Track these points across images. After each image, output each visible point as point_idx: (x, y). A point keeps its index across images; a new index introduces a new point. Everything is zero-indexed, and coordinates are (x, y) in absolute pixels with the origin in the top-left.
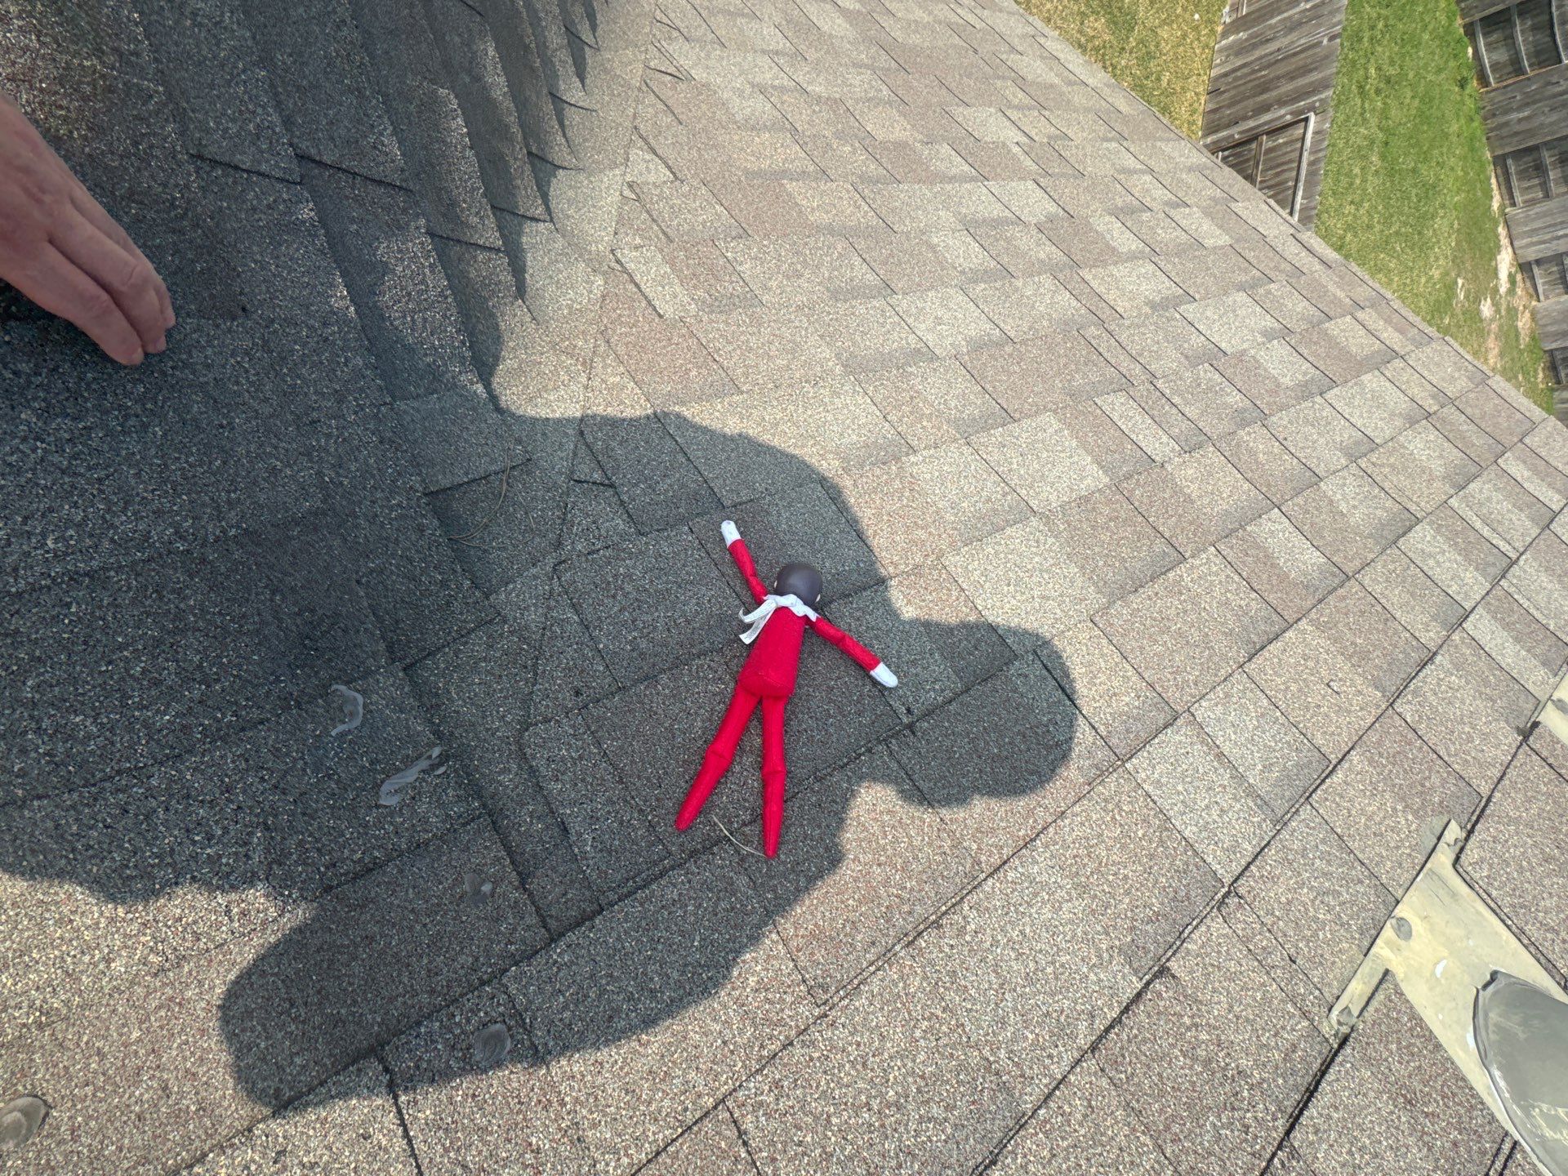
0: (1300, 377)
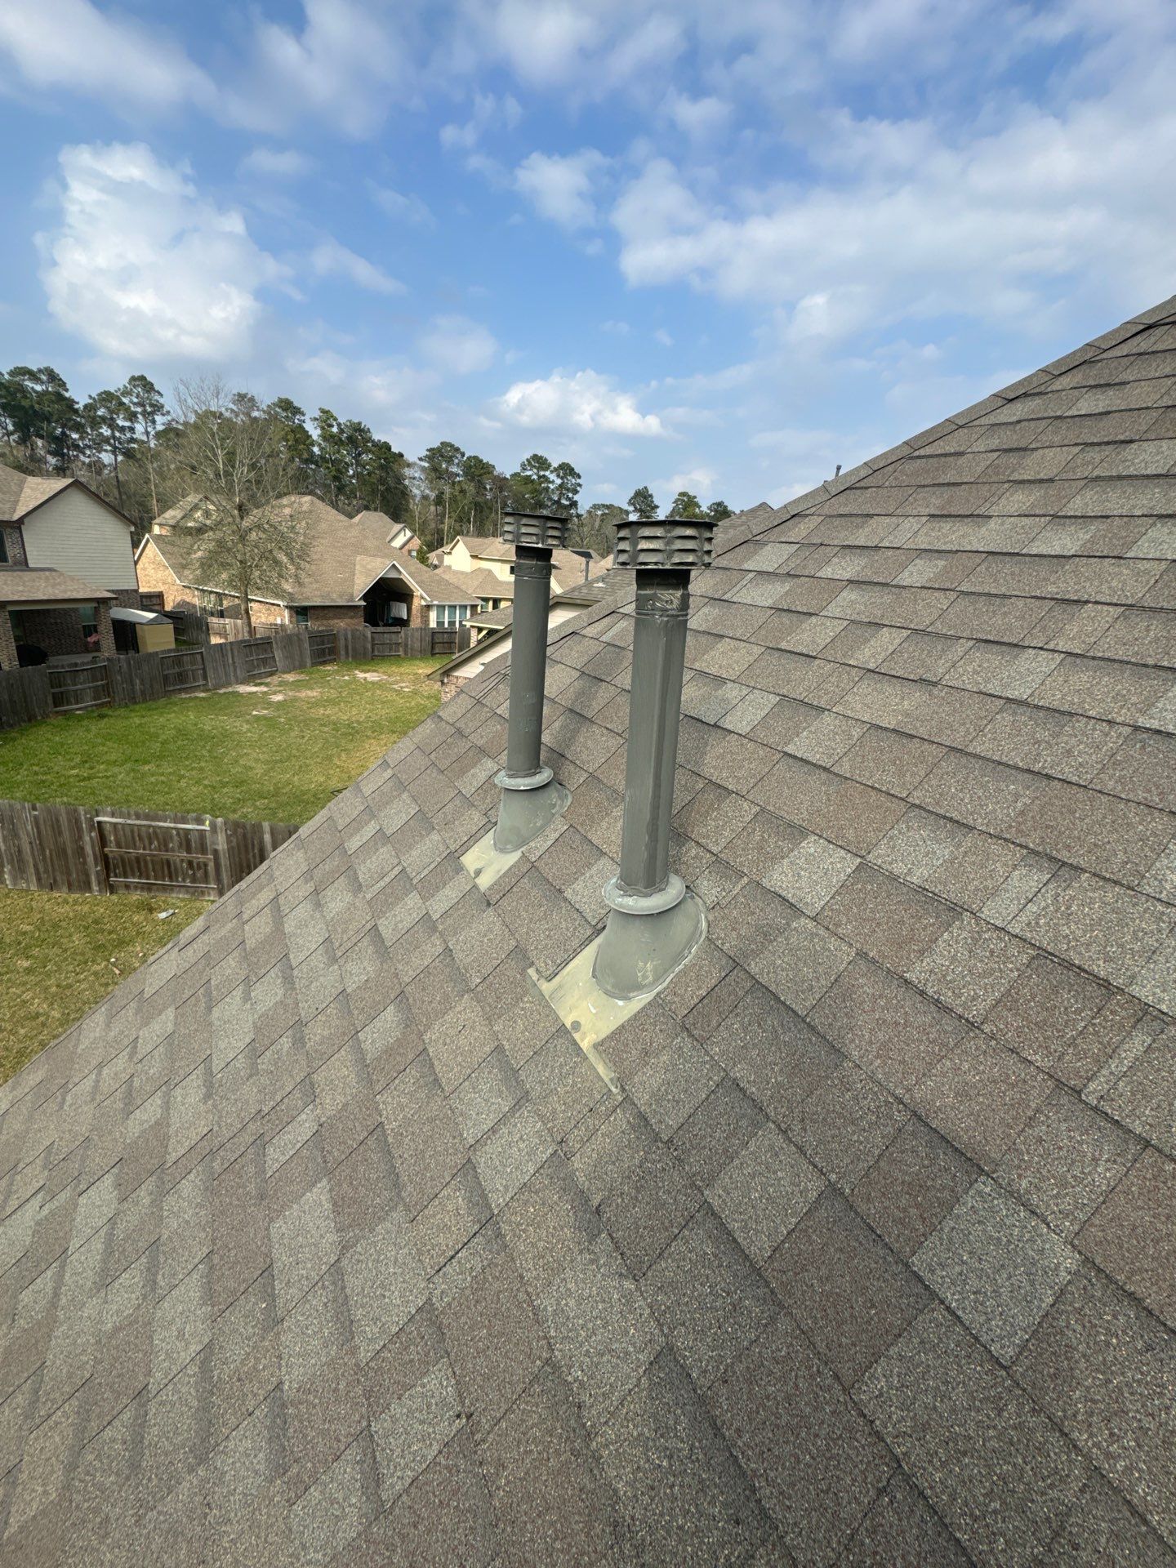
0: (279, 981)
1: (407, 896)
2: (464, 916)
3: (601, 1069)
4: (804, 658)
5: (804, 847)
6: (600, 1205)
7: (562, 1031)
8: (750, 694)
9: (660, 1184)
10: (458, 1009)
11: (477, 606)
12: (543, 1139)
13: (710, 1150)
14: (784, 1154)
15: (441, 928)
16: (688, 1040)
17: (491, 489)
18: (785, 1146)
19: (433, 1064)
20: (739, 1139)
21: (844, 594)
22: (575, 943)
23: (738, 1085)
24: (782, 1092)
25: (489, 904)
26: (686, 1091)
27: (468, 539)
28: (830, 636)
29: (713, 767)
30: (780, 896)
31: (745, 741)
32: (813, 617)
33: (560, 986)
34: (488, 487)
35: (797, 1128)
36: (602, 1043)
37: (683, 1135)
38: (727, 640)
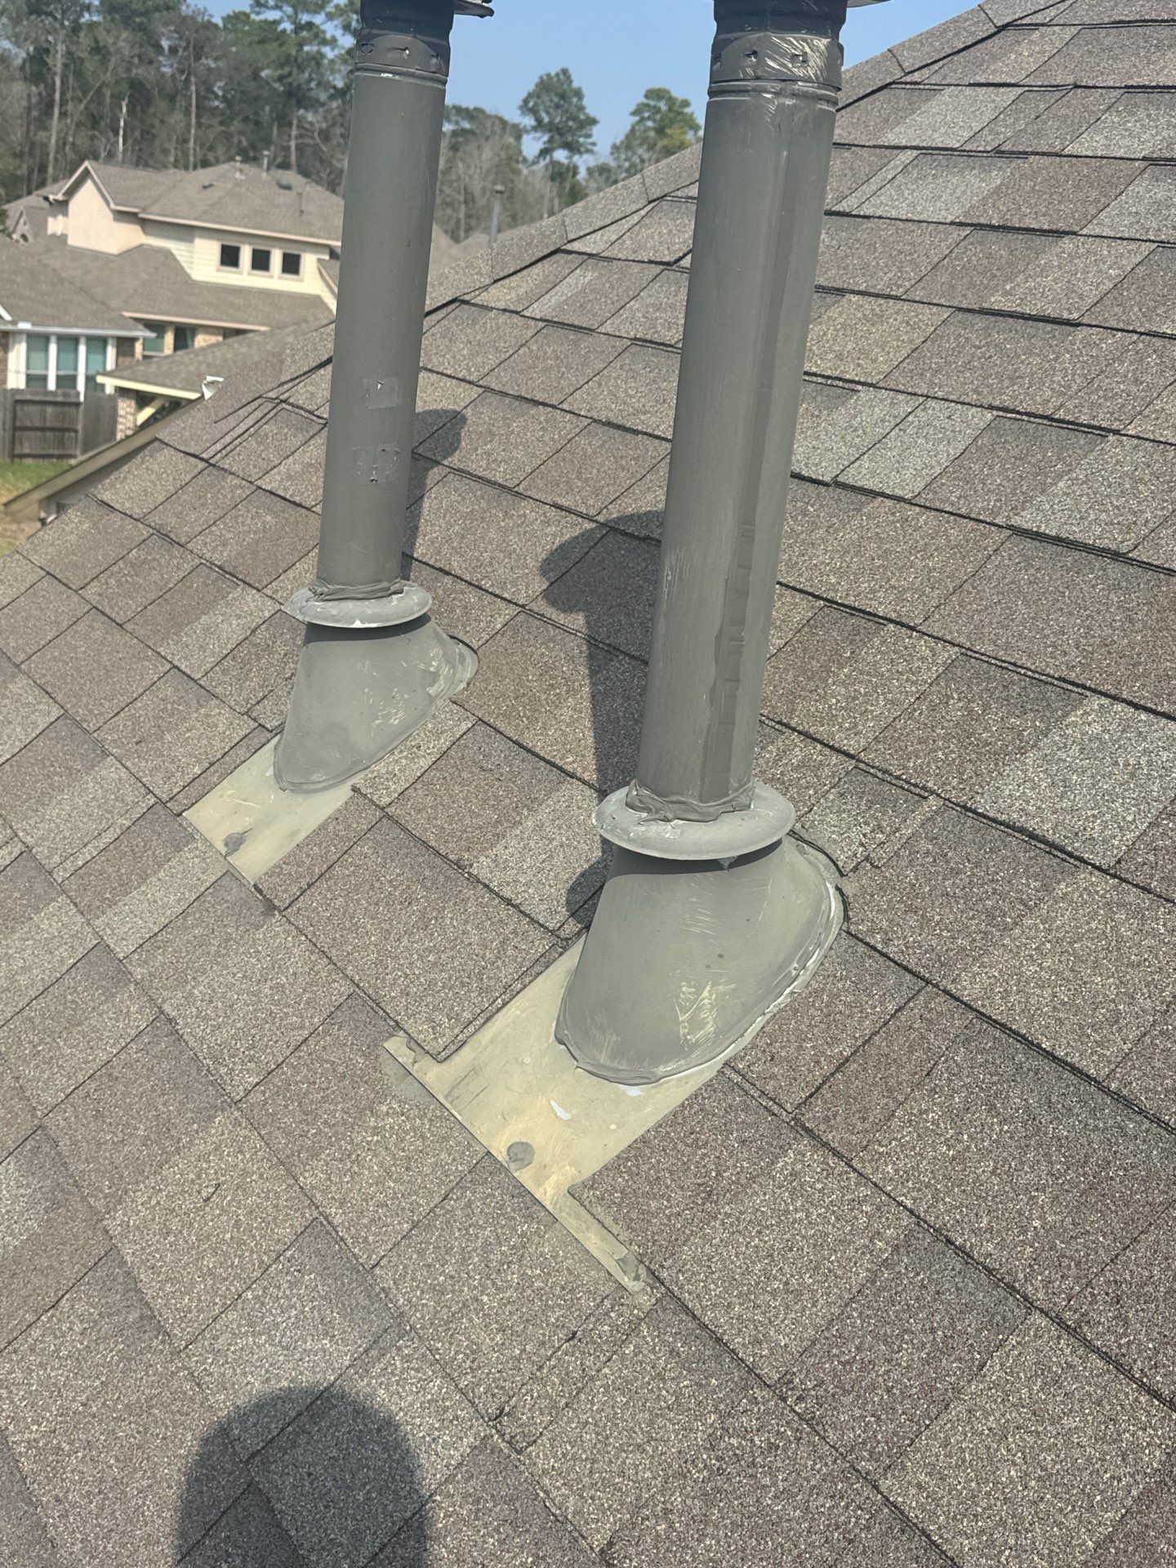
1: (38, 910)
2: (203, 942)
3: (593, 1241)
4: (1049, 327)
5: (1075, 724)
6: (611, 1544)
7: (486, 1167)
8: (919, 412)
9: (767, 1481)
10: (200, 1147)
11: (133, 340)
12: (450, 1415)
13: (889, 1390)
14: (1076, 1378)
15: (139, 973)
16: (814, 1157)
17: (173, 50)
18: (1077, 1361)
19: (136, 1280)
20: (960, 1360)
21: (1139, 187)
22: (507, 974)
23: (949, 1241)
24: (1060, 1245)
25: (270, 908)
26: (816, 1268)
27: (112, 170)
28: (1110, 278)
29: (834, 571)
30: (1022, 830)
31: (912, 512)
32: (1066, 240)
33: (474, 1071)
34: (165, 44)
35: (1104, 1315)
36: (593, 1182)
37: (818, 1366)
38: (855, 298)
